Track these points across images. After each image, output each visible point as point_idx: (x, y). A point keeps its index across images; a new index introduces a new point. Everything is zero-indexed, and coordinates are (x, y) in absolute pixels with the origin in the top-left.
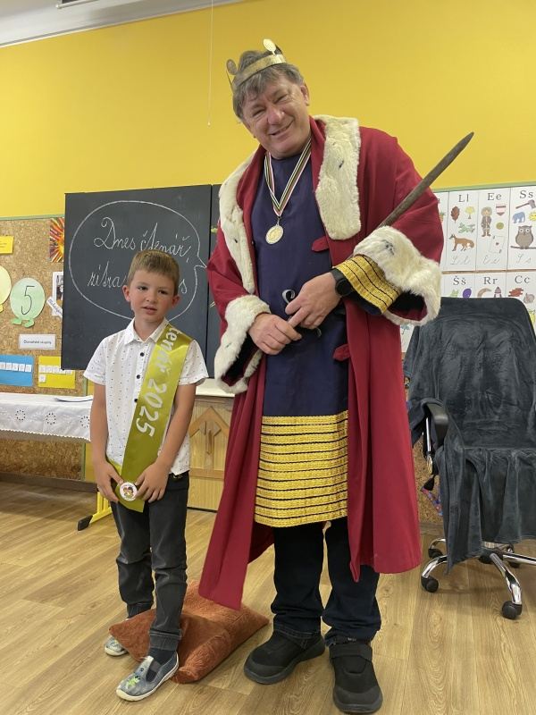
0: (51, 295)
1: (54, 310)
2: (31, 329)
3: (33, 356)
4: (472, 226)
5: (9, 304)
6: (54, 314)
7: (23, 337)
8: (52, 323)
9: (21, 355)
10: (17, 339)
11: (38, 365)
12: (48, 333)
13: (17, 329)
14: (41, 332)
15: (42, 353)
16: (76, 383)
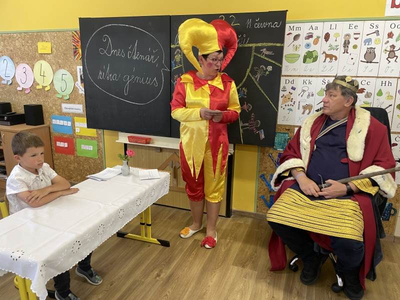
0: (77, 80)
2: (68, 101)
3: (71, 117)
4: (337, 46)
5: (53, 85)
6: (80, 92)
7: (64, 105)
8: (80, 97)
9: (64, 116)
10: (61, 106)
11: (74, 122)
12: (79, 104)
13: (60, 100)
14: (74, 103)
15: (76, 115)
16: (97, 133)
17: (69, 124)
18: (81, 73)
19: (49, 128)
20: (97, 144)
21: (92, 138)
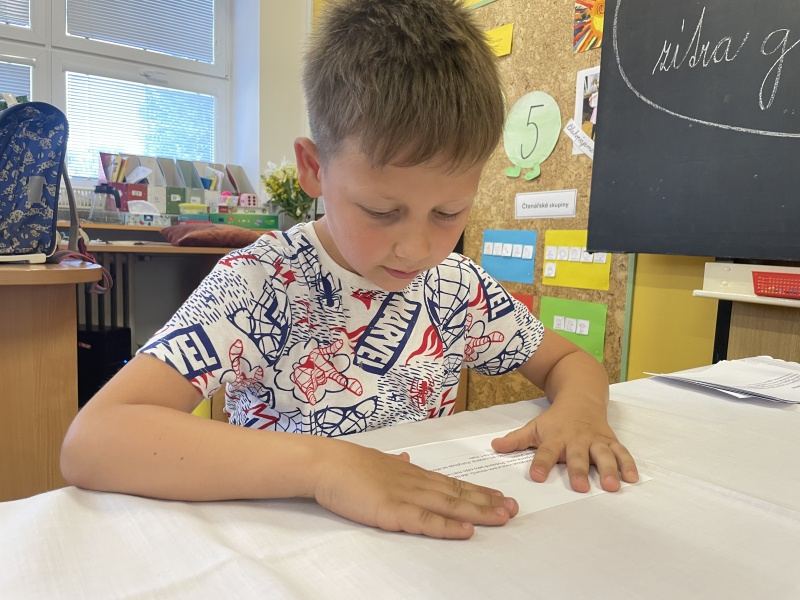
0: (572, 115)
1: (576, 143)
2: (534, 184)
3: (536, 231)
6: (576, 151)
7: (521, 199)
8: (571, 168)
9: (516, 229)
10: (512, 201)
11: (543, 246)
12: (564, 188)
13: (513, 186)
14: (551, 186)
15: (551, 225)
16: (611, 279)
17: (528, 252)
18: (588, 92)
20: (607, 316)
21: (591, 296)
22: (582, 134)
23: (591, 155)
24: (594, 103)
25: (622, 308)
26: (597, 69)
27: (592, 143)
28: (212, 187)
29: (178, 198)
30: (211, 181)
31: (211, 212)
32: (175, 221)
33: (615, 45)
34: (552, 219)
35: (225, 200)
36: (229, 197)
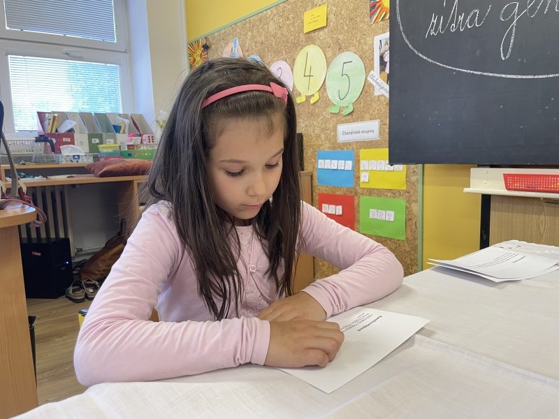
0: (372, 68)
1: (377, 87)
2: (350, 116)
3: (352, 151)
5: (325, 90)
6: (377, 93)
7: (342, 128)
8: (375, 105)
9: (340, 150)
10: (335, 130)
11: (359, 161)
12: (371, 119)
13: (335, 119)
14: (362, 119)
15: (363, 145)
16: (407, 181)
17: (348, 165)
18: (382, 51)
19: (312, 176)
20: (406, 208)
21: (394, 194)
22: (380, 81)
23: (387, 95)
24: (387, 59)
25: (416, 201)
26: (387, 35)
27: (387, 87)
28: (121, 132)
29: (97, 141)
30: (120, 127)
31: (122, 150)
32: (96, 158)
33: (399, 18)
34: (364, 142)
35: (131, 140)
36: (134, 138)
